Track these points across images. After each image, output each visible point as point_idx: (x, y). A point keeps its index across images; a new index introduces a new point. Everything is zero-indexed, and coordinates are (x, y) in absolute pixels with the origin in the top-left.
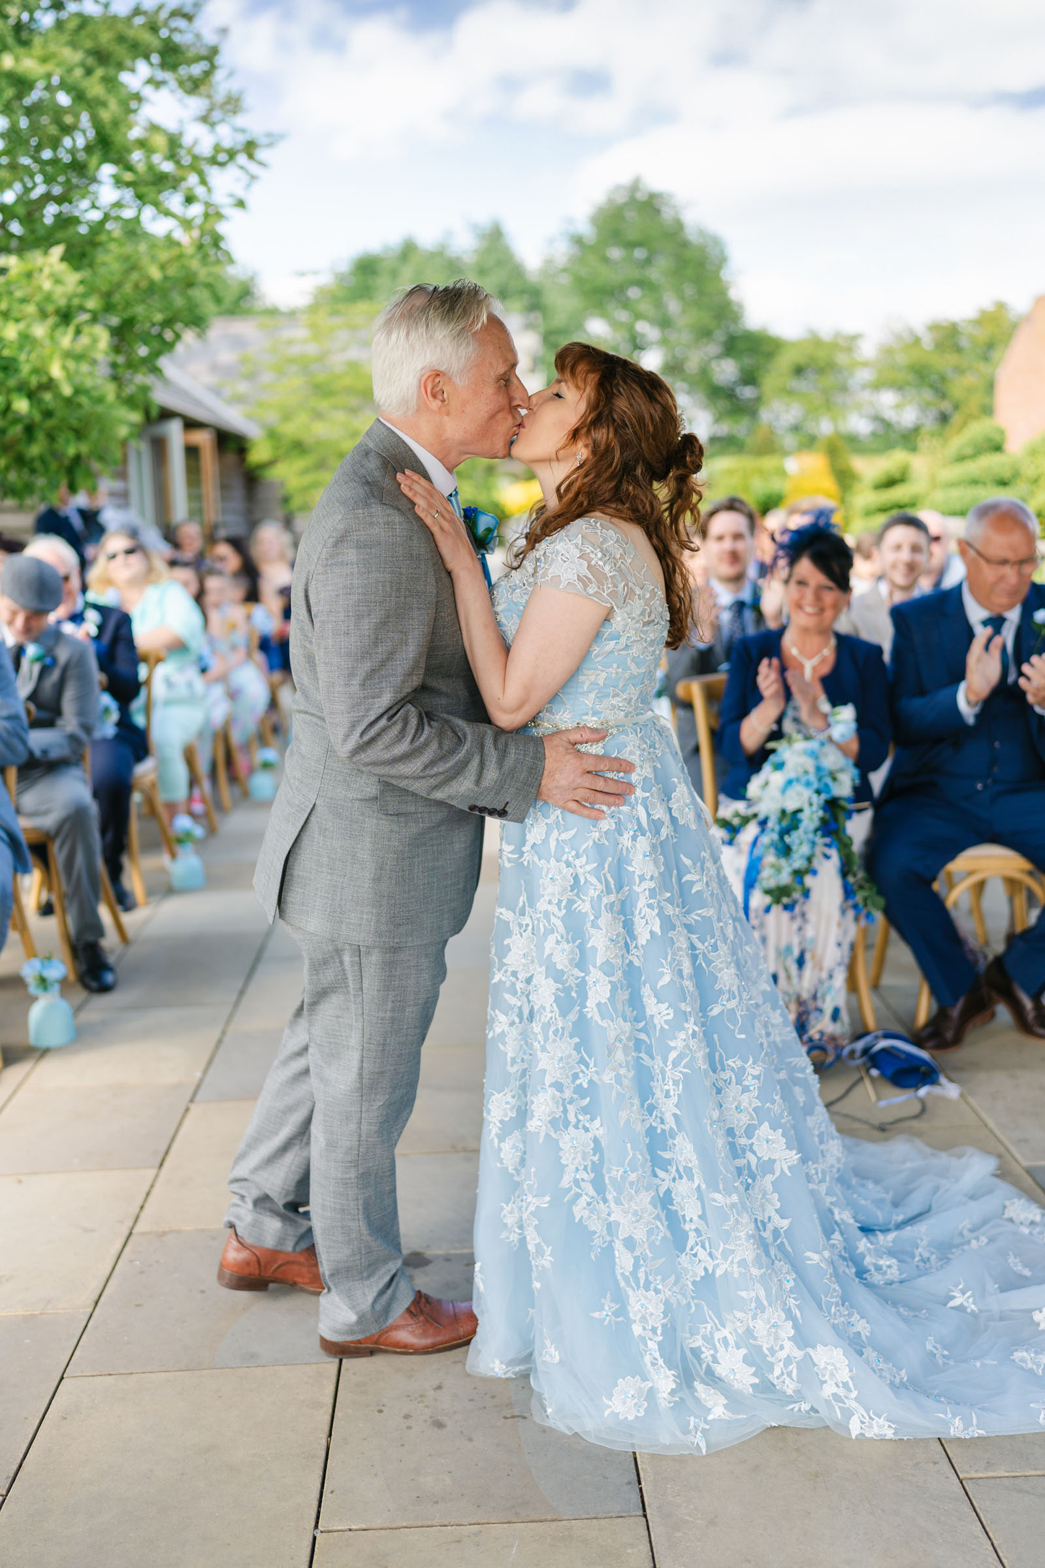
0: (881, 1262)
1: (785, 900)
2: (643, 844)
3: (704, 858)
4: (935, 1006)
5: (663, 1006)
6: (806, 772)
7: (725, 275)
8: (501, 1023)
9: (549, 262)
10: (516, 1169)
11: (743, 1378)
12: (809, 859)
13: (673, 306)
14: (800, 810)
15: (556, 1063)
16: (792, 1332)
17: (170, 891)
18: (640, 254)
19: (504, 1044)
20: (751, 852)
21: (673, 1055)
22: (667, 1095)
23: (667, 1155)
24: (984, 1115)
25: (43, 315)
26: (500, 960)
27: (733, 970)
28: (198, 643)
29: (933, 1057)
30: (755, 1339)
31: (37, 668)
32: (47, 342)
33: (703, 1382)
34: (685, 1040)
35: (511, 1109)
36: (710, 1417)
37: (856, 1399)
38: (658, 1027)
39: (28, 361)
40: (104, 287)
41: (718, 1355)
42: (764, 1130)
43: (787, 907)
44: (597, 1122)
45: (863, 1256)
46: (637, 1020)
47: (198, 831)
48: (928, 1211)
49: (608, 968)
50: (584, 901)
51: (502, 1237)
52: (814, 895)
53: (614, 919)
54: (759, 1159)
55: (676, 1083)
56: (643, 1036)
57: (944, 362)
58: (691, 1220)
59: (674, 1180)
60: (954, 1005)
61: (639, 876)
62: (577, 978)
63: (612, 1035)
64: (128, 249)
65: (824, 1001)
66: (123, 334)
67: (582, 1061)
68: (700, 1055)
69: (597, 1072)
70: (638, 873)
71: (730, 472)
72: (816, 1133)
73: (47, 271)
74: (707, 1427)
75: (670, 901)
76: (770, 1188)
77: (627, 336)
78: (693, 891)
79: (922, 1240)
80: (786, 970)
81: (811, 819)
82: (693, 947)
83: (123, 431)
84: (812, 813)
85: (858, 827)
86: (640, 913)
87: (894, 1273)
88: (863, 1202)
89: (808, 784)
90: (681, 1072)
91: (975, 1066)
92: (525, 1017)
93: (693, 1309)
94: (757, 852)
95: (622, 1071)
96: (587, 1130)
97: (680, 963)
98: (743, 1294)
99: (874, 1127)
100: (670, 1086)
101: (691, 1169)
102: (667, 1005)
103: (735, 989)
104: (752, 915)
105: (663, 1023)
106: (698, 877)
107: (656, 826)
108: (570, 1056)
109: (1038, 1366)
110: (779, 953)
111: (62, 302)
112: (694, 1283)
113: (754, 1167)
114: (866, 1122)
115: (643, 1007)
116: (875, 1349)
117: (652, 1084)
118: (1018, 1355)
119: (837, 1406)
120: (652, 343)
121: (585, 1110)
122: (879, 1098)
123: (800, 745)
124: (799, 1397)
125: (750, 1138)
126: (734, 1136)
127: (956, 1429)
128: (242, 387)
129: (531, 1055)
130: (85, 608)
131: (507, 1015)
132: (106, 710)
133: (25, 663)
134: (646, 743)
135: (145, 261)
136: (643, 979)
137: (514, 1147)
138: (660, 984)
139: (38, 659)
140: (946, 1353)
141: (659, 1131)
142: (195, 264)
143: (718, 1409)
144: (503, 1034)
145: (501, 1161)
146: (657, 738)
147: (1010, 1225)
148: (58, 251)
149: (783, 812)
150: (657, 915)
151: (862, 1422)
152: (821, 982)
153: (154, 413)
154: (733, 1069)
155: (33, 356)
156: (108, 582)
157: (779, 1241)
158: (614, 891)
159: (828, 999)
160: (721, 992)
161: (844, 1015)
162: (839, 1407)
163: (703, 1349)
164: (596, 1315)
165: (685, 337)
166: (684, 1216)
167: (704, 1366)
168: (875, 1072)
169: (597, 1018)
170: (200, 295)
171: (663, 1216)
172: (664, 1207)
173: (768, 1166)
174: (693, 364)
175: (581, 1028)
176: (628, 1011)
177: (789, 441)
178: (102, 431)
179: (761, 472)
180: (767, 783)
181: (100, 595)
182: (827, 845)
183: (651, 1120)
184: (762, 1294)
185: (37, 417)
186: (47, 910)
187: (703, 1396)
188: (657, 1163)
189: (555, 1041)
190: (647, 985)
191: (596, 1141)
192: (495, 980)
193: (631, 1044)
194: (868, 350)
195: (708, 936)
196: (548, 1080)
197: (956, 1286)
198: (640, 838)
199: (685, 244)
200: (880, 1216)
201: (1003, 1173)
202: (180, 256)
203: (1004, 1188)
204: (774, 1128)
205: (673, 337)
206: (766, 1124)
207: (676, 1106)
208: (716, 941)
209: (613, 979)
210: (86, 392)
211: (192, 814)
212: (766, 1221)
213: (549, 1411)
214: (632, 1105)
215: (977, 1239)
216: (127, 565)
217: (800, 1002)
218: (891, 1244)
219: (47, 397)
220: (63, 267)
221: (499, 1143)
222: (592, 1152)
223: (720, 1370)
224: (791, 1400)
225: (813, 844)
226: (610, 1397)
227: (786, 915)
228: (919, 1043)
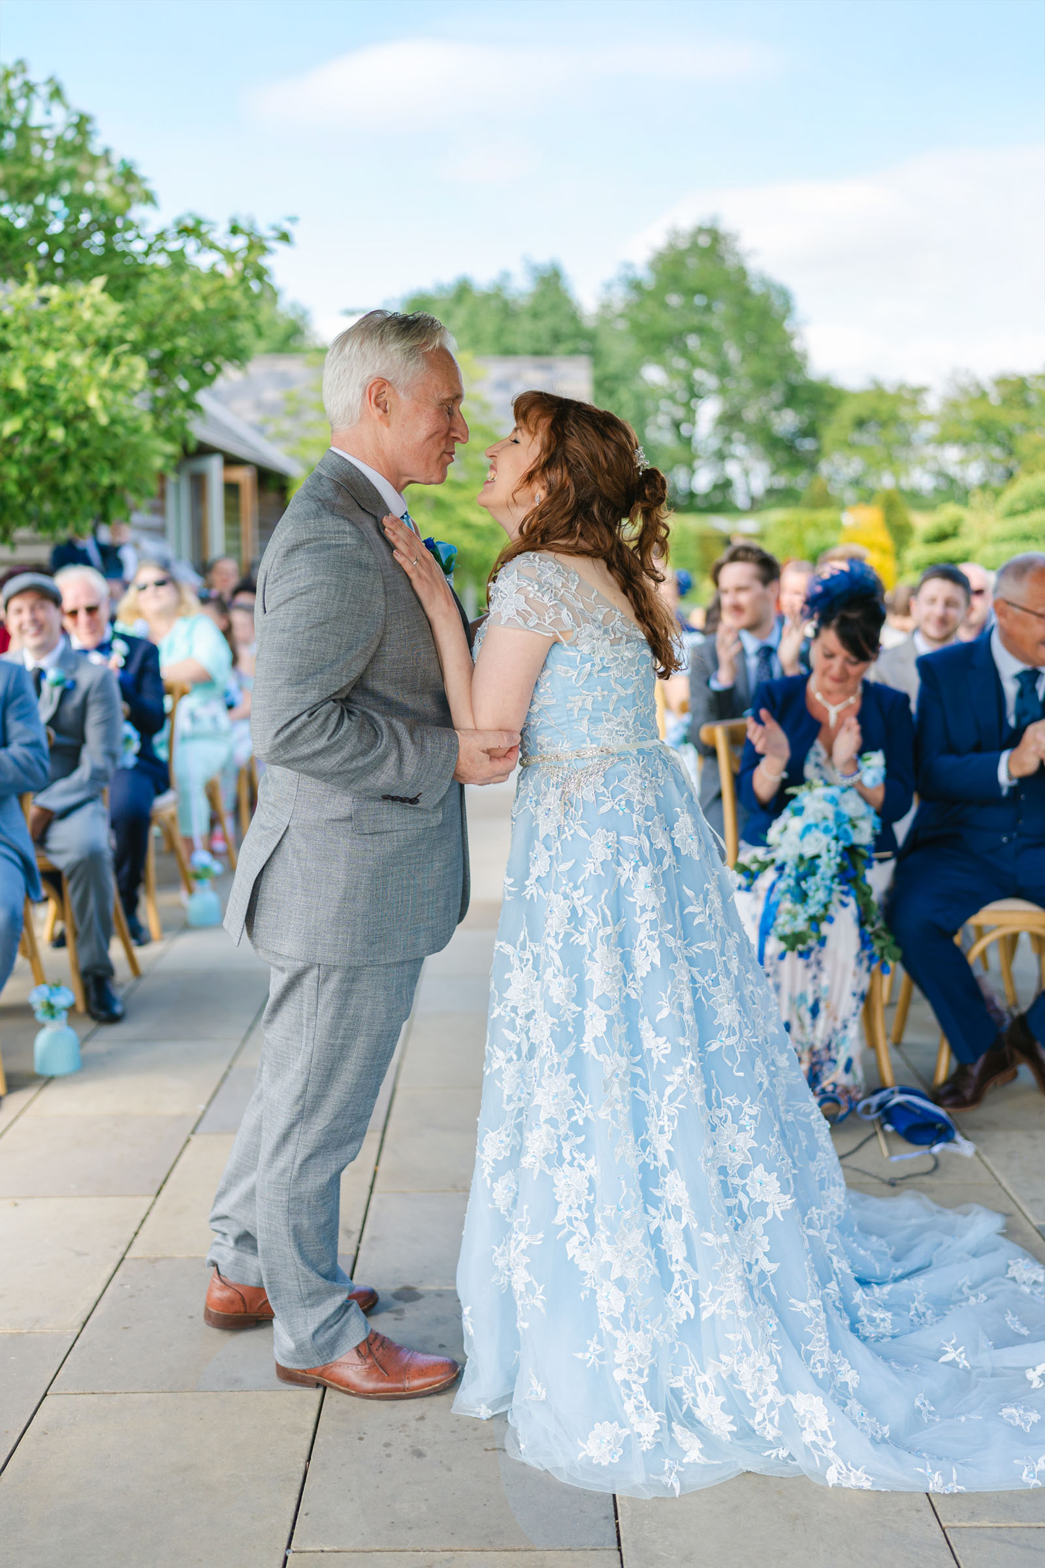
0: (875, 1315)
1: (800, 947)
2: (645, 874)
3: (708, 889)
4: (955, 1063)
5: (661, 1040)
6: (825, 818)
7: (788, 326)
8: (498, 1060)
9: (606, 307)
10: (508, 1210)
11: (722, 1426)
12: (826, 906)
13: (733, 353)
14: (818, 856)
15: (551, 1098)
16: (776, 1377)
17: (185, 927)
18: (699, 300)
19: (501, 1081)
20: (768, 898)
21: (669, 1090)
22: (662, 1131)
23: (657, 1193)
24: (998, 1174)
25: (83, 345)
26: (500, 993)
27: (734, 1006)
28: (226, 678)
29: (949, 1114)
30: (739, 1383)
31: (57, 692)
32: (85, 372)
33: (680, 1423)
34: (682, 1076)
35: (505, 1148)
36: (685, 1460)
37: (835, 1449)
38: (656, 1061)
39: (65, 389)
40: (146, 318)
41: (698, 1399)
42: (759, 1172)
43: (801, 954)
44: (592, 1162)
45: (858, 1307)
46: (633, 1053)
47: (217, 867)
48: (929, 1266)
49: (604, 1002)
50: (582, 933)
51: (493, 1280)
52: (830, 944)
53: (611, 951)
54: (751, 1200)
55: (671, 1119)
56: (639, 1071)
57: (1012, 418)
58: (677, 1262)
59: (664, 1218)
60: (973, 1064)
61: (640, 907)
62: (574, 1013)
63: (609, 1069)
64: (170, 280)
65: (838, 1052)
66: (162, 368)
67: (578, 1098)
68: (697, 1091)
69: (592, 1109)
70: (639, 903)
71: (784, 525)
72: (817, 1179)
73: (88, 301)
74: (682, 1470)
75: (672, 932)
76: (760, 1231)
77: (684, 384)
78: (695, 923)
79: (919, 1294)
80: (800, 1019)
81: (829, 866)
82: (693, 980)
83: (158, 463)
84: (830, 859)
85: (879, 877)
86: (640, 945)
87: (887, 1327)
88: (862, 1252)
89: (827, 830)
90: (676, 1108)
91: (993, 1125)
92: (524, 1055)
93: (677, 1351)
94: (774, 898)
95: (619, 1107)
96: (582, 1168)
97: (680, 997)
98: (731, 1336)
99: (883, 1181)
100: (665, 1122)
101: (679, 1209)
102: (665, 1038)
103: (736, 1025)
104: (767, 961)
105: (660, 1057)
106: (701, 909)
107: (659, 855)
108: (566, 1092)
109: (1026, 1423)
110: (792, 1000)
111: (103, 333)
112: (677, 1324)
113: (745, 1209)
114: (875, 1177)
115: (640, 1041)
116: (860, 1401)
117: (646, 1119)
118: (1007, 1411)
119: (816, 1453)
120: (710, 392)
121: (580, 1148)
122: (891, 1154)
123: (820, 791)
124: (778, 1442)
125: (743, 1177)
126: (726, 1174)
127: (936, 1484)
128: (286, 425)
129: (529, 1094)
130: (113, 638)
131: (504, 1051)
132: (127, 740)
133: (46, 685)
134: (648, 772)
135: (187, 292)
136: (641, 1011)
137: (507, 1187)
138: (659, 1017)
139: (58, 683)
140: (932, 1408)
141: (652, 1168)
142: (237, 296)
143: (693, 1450)
144: (500, 1071)
145: (493, 1201)
146: (660, 767)
147: (1011, 1283)
148: (99, 282)
149: (801, 858)
150: (658, 947)
151: (840, 1473)
152: (835, 1032)
153: (192, 446)
154: (729, 1107)
155: (71, 385)
156: (137, 613)
157: (764, 1285)
158: (611, 923)
159: (842, 1049)
160: (720, 1027)
161: (857, 1067)
162: (818, 1456)
163: (685, 1390)
164: (580, 1355)
165: (746, 386)
166: (671, 1256)
167: (685, 1408)
168: (889, 1128)
169: (593, 1052)
170: (243, 328)
171: (652, 1255)
172: (654, 1245)
173: (760, 1208)
174: (751, 414)
175: (577, 1063)
176: (626, 1047)
177: (849, 495)
178: (137, 462)
179: (815, 525)
180: (785, 828)
181: (128, 626)
182: (843, 893)
183: (645, 1156)
184: (749, 1336)
185: (73, 445)
186: (59, 942)
187: (680, 1438)
188: (650, 1200)
189: (550, 1076)
190: (646, 1018)
191: (590, 1180)
192: (494, 1016)
193: (627, 1079)
194: (932, 403)
195: (709, 971)
196: (543, 1116)
197: (948, 1342)
198: (642, 868)
199: (747, 292)
200: (878, 1269)
201: (1009, 1232)
202: (223, 288)
203: (1008, 1247)
204: (769, 1170)
205: (731, 385)
206: (761, 1167)
207: (670, 1142)
208: (718, 975)
209: (609, 1013)
210: (123, 422)
211: (213, 853)
212: (753, 1263)
213: (522, 1446)
214: (627, 1140)
215: (976, 1296)
216: (156, 596)
217: (813, 1052)
218: (886, 1297)
219: (84, 426)
220: (104, 297)
221: (492, 1182)
222: (587, 1192)
223: (700, 1414)
224: (770, 1445)
225: (830, 891)
226: (585, 1440)
227: (801, 963)
228: (936, 1101)
